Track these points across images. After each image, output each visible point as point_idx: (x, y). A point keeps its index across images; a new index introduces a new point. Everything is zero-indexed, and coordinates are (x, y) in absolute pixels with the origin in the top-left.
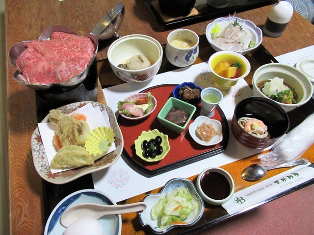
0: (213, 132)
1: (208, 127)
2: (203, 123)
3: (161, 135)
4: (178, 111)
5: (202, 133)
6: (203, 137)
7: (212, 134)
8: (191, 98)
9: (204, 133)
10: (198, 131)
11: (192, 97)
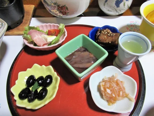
0: (121, 93)
1: (117, 84)
2: (113, 76)
3: (55, 75)
4: (86, 53)
5: (105, 90)
6: (105, 95)
7: (119, 96)
8: (107, 41)
9: (108, 91)
10: (101, 84)
11: (109, 40)
